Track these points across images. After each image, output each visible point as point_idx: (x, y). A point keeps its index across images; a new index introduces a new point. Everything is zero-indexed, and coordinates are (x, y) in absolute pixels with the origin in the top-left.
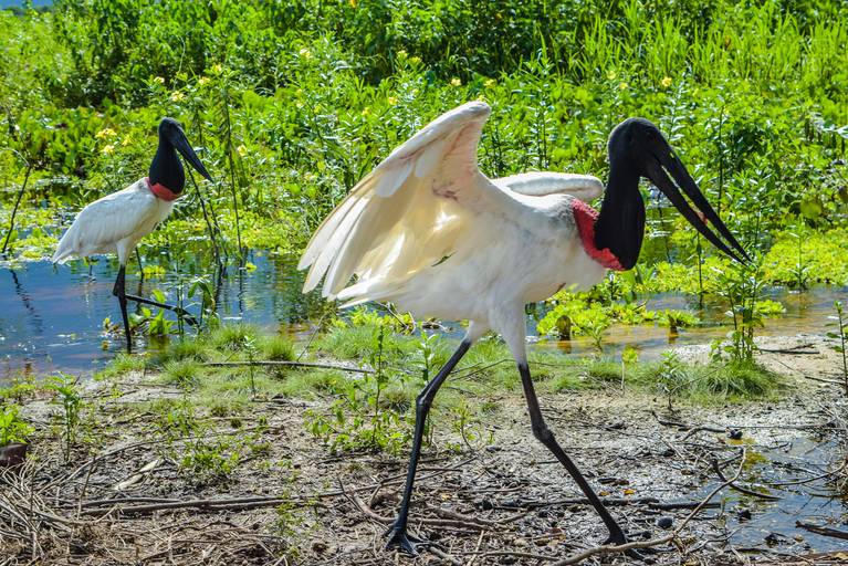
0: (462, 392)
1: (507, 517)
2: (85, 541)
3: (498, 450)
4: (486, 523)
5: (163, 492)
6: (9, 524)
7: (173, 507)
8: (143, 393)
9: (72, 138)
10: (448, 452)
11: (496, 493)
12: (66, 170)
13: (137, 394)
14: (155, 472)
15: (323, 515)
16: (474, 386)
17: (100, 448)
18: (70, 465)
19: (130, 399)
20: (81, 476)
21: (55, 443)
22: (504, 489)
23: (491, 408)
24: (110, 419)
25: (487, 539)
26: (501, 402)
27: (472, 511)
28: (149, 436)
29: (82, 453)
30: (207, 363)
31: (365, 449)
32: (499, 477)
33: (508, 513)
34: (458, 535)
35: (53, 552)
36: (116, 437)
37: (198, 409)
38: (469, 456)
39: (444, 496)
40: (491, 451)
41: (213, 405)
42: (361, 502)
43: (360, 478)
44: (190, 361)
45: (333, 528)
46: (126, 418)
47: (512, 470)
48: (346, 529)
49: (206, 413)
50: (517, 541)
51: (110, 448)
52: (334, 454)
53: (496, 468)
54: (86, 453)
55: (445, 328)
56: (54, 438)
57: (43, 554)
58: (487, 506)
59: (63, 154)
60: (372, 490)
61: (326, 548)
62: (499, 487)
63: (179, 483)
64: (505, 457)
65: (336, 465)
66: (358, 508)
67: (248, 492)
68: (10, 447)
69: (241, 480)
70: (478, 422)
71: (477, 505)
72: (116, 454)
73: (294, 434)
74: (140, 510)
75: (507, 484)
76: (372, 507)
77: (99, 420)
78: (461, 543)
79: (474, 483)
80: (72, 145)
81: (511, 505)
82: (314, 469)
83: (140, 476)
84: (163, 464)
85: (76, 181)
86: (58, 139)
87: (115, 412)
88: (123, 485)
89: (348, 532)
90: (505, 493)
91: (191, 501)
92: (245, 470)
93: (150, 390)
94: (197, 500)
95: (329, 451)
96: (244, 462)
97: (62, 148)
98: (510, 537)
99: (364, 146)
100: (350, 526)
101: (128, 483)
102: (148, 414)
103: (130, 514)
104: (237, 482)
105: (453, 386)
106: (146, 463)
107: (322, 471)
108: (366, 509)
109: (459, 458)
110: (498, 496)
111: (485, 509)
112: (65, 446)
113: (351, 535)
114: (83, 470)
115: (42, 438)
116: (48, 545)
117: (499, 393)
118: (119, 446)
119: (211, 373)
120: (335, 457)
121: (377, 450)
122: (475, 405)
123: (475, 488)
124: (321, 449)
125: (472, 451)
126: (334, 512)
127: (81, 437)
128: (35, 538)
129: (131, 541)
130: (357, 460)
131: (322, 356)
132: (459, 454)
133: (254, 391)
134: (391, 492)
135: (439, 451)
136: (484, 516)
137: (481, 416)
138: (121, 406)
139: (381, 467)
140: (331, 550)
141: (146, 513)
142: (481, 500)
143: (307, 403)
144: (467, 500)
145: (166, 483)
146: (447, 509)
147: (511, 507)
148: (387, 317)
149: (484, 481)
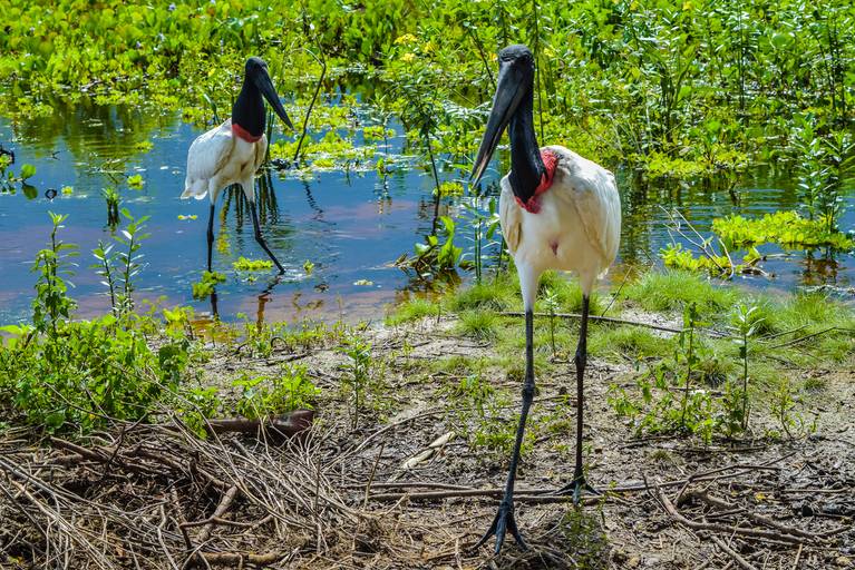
0: (783, 363)
1: (828, 527)
2: (371, 537)
3: (822, 439)
4: (804, 535)
5: (454, 473)
6: (293, 508)
7: (463, 495)
8: (436, 345)
9: (369, 22)
10: (765, 439)
11: (818, 493)
12: (362, 58)
13: (429, 347)
14: (446, 447)
15: (623, 515)
16: (797, 354)
17: (390, 414)
18: (358, 433)
19: (421, 352)
20: (369, 447)
21: (343, 406)
22: (826, 489)
23: (815, 386)
24: (400, 377)
25: (805, 555)
26: (827, 377)
27: (790, 518)
28: (441, 402)
29: (371, 419)
30: (504, 312)
31: (673, 431)
32: (822, 473)
33: (830, 522)
34: (773, 548)
35: (337, 548)
36: (405, 402)
37: (493, 369)
38: (788, 445)
39: (759, 496)
40: (815, 440)
41: (510, 368)
42: (667, 501)
43: (667, 468)
44: (486, 310)
45: (635, 532)
46: (418, 377)
47: (836, 466)
48: (649, 534)
49: (503, 376)
50: (840, 560)
51: (401, 415)
52: (639, 437)
53: (818, 462)
54: (373, 420)
55: (766, 275)
56: (342, 401)
57: (327, 549)
58: (807, 512)
59: (360, 40)
60: (680, 486)
61: (626, 559)
62: (821, 487)
63: (471, 463)
64: (829, 448)
65: (640, 452)
66: (663, 506)
67: (545, 480)
68: (297, 412)
69: (538, 463)
70: (800, 402)
71: (796, 511)
72: (406, 423)
73: (597, 408)
74: (429, 497)
75: (829, 483)
76: (679, 506)
77: (389, 379)
78: (776, 559)
79: (793, 479)
80: (369, 30)
81: (834, 512)
82: (616, 454)
83: (430, 452)
84: (456, 438)
85: (372, 71)
86: (354, 23)
87: (408, 370)
88: (412, 461)
89: (651, 538)
90: (828, 495)
91: (483, 489)
92: (542, 452)
93: (444, 342)
94: (489, 488)
95: (634, 432)
96: (541, 441)
97: (359, 33)
98: (831, 554)
99: (685, 36)
100: (654, 531)
101: (417, 459)
102: (441, 374)
103: (419, 501)
104: (533, 467)
105: (774, 355)
106: (437, 437)
107: (626, 457)
108: (671, 509)
109: (776, 447)
110: (819, 498)
111: (805, 515)
112: (353, 410)
113: (654, 542)
114: (371, 440)
115: (330, 400)
116: (333, 540)
117: (825, 366)
118: (410, 413)
119: (509, 324)
120: (640, 441)
121: (686, 434)
122: (796, 379)
123: (795, 486)
124: (625, 428)
125: (792, 440)
126: (636, 510)
127: (370, 401)
128: (320, 532)
129: (419, 537)
130: (665, 445)
131: (629, 307)
132: (777, 441)
133: (554, 350)
134: (700, 490)
135: (756, 437)
136: (802, 525)
137: (804, 395)
138: (412, 362)
139: (689, 455)
140: (633, 562)
141: (436, 501)
142: (799, 505)
143: (611, 365)
144: (785, 502)
145: (458, 461)
146: (761, 513)
147: (834, 515)
148: (703, 259)
149: (804, 477)
